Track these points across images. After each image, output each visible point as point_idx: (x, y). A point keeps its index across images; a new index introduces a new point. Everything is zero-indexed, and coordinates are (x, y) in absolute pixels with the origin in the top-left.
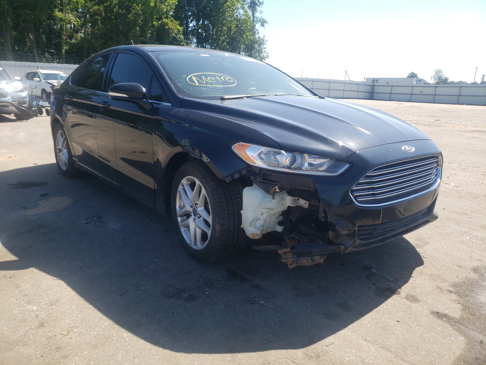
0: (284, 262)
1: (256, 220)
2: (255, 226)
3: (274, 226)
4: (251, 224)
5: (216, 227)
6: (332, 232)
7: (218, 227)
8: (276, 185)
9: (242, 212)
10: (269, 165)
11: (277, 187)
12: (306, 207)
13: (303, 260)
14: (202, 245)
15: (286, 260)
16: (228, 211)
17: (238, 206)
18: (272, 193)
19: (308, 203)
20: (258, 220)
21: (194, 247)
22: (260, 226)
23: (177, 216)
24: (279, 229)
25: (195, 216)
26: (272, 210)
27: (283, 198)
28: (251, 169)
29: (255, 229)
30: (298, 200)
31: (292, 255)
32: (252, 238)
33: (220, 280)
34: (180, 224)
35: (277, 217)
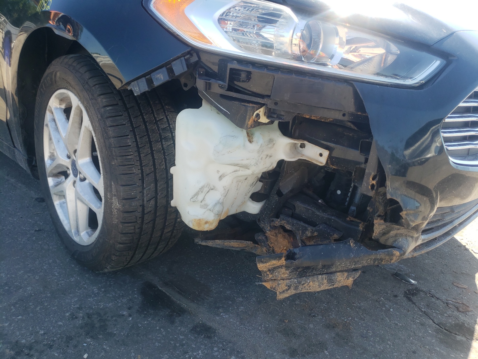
0: (269, 287)
1: (206, 189)
2: (203, 203)
3: (243, 203)
4: (194, 198)
5: (112, 203)
6: (382, 221)
7: (116, 204)
8: (262, 105)
9: (172, 170)
10: (247, 49)
11: (261, 111)
12: (321, 163)
13: (311, 283)
14: (90, 236)
15: (274, 284)
16: (142, 166)
17: (165, 158)
18: (249, 126)
19: (326, 153)
20: (212, 189)
21: (76, 239)
22: (216, 204)
23: (47, 174)
24: (254, 208)
25: (76, 175)
26: (246, 167)
27: (271, 141)
28: (197, 59)
29: (204, 210)
30: (303, 146)
31: (288, 272)
32: (196, 228)
33: (123, 315)
34: (52, 191)
35: (253, 185)
